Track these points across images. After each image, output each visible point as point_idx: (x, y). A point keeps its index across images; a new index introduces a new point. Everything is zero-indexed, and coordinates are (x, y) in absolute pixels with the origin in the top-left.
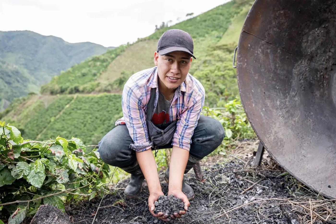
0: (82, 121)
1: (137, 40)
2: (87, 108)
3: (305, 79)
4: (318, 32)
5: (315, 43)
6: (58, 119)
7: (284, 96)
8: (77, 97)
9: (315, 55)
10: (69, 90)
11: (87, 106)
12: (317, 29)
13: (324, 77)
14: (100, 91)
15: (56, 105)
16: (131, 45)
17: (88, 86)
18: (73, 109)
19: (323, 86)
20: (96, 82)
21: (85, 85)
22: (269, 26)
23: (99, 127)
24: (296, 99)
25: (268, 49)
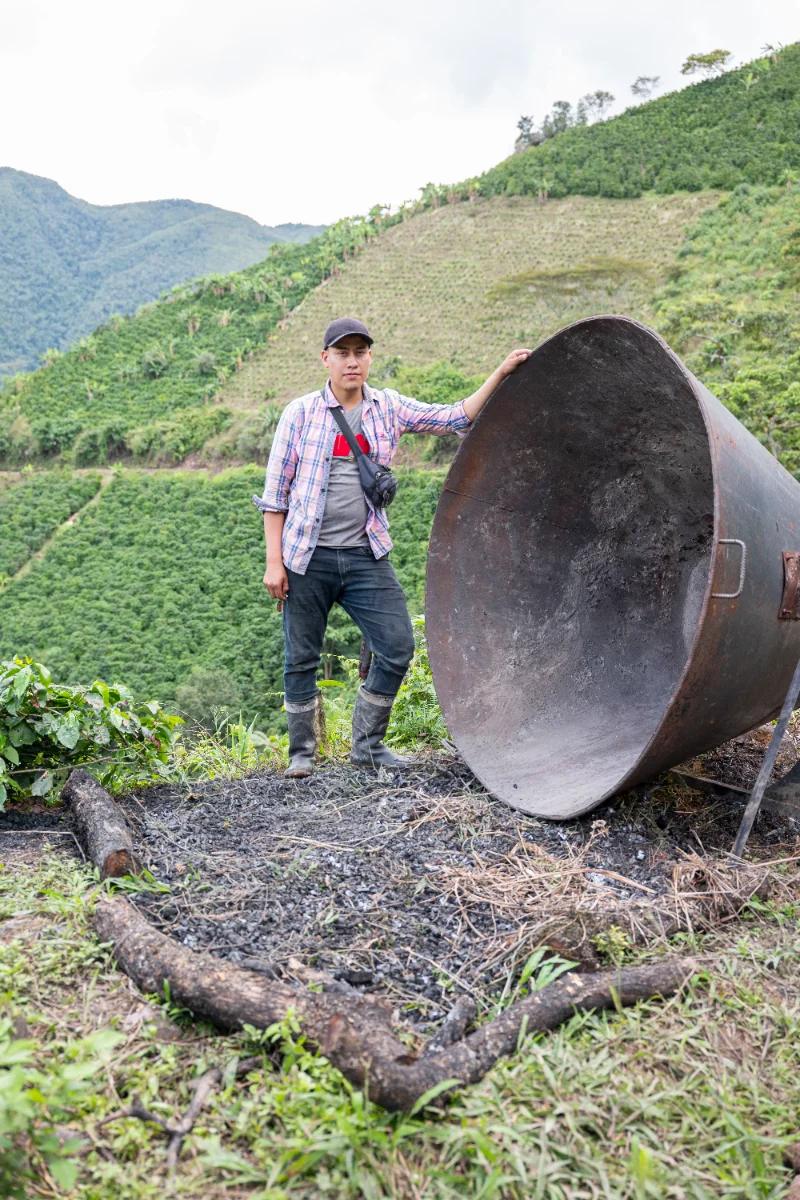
0: (135, 601)
1: (418, 196)
2: (162, 537)
3: (606, 582)
4: (623, 484)
5: (625, 506)
6: (23, 585)
7: (537, 619)
8: (118, 480)
9: (629, 529)
10: (79, 443)
11: (163, 527)
12: (618, 480)
13: (660, 577)
14: (225, 456)
15: (17, 518)
16: (390, 223)
17: (172, 425)
18: (95, 542)
19: (658, 595)
20: (212, 410)
21: (159, 425)
22: (504, 478)
23: (215, 632)
24: (570, 626)
25: (504, 521)
